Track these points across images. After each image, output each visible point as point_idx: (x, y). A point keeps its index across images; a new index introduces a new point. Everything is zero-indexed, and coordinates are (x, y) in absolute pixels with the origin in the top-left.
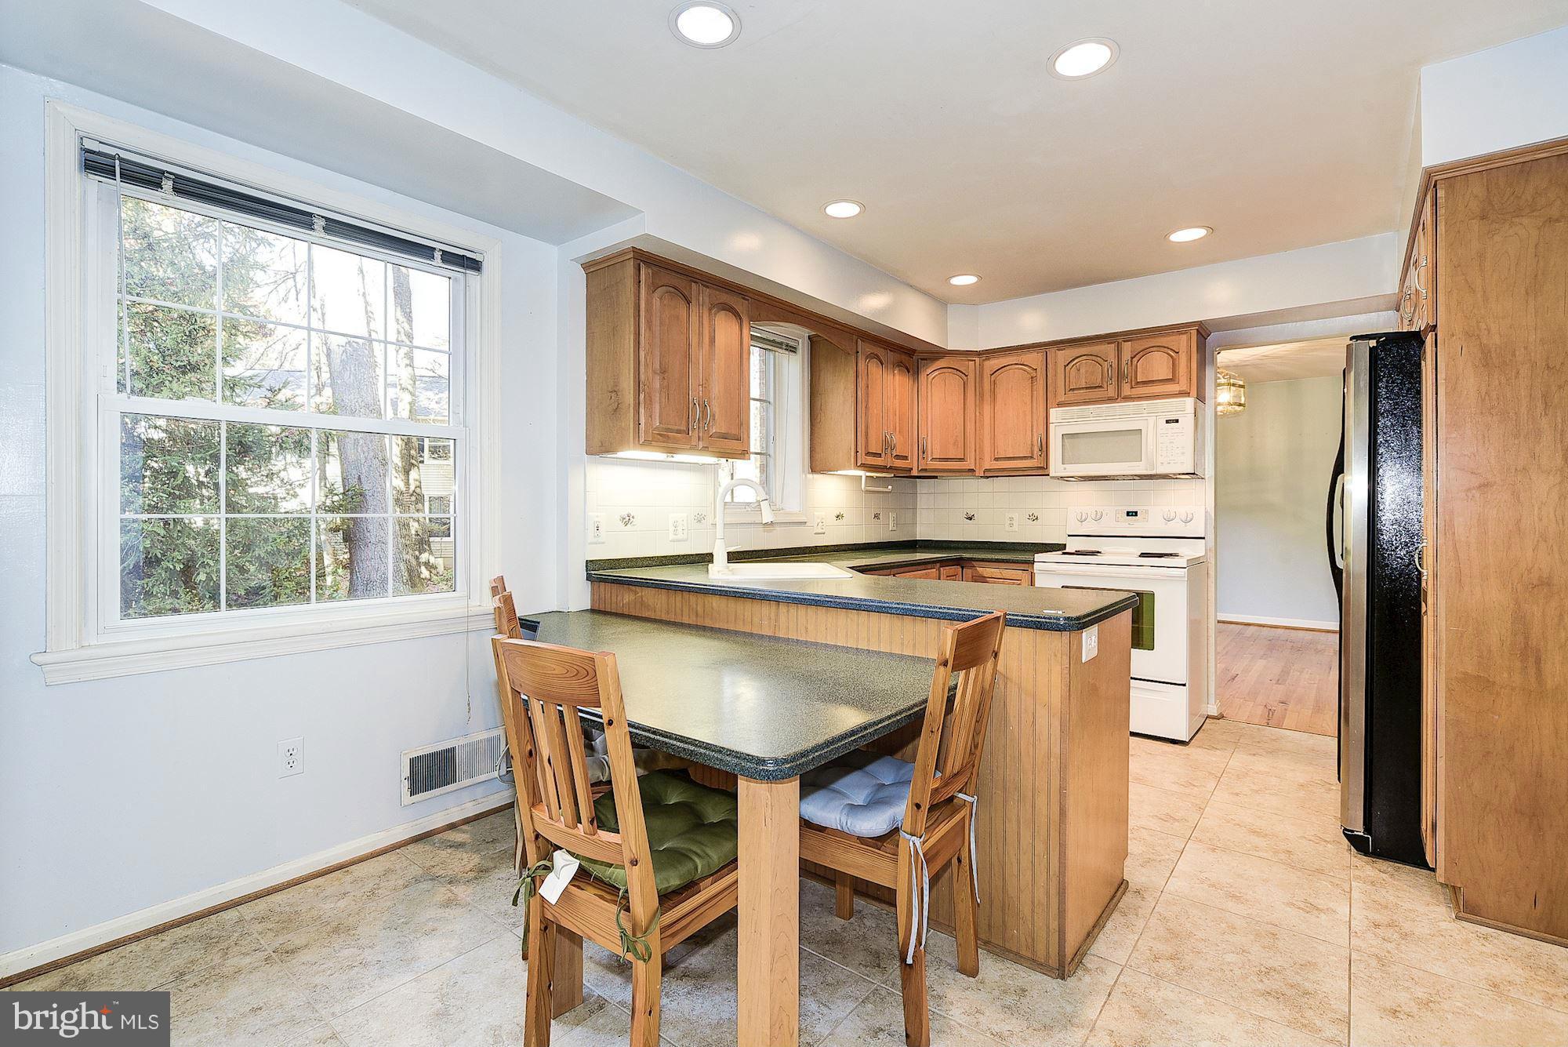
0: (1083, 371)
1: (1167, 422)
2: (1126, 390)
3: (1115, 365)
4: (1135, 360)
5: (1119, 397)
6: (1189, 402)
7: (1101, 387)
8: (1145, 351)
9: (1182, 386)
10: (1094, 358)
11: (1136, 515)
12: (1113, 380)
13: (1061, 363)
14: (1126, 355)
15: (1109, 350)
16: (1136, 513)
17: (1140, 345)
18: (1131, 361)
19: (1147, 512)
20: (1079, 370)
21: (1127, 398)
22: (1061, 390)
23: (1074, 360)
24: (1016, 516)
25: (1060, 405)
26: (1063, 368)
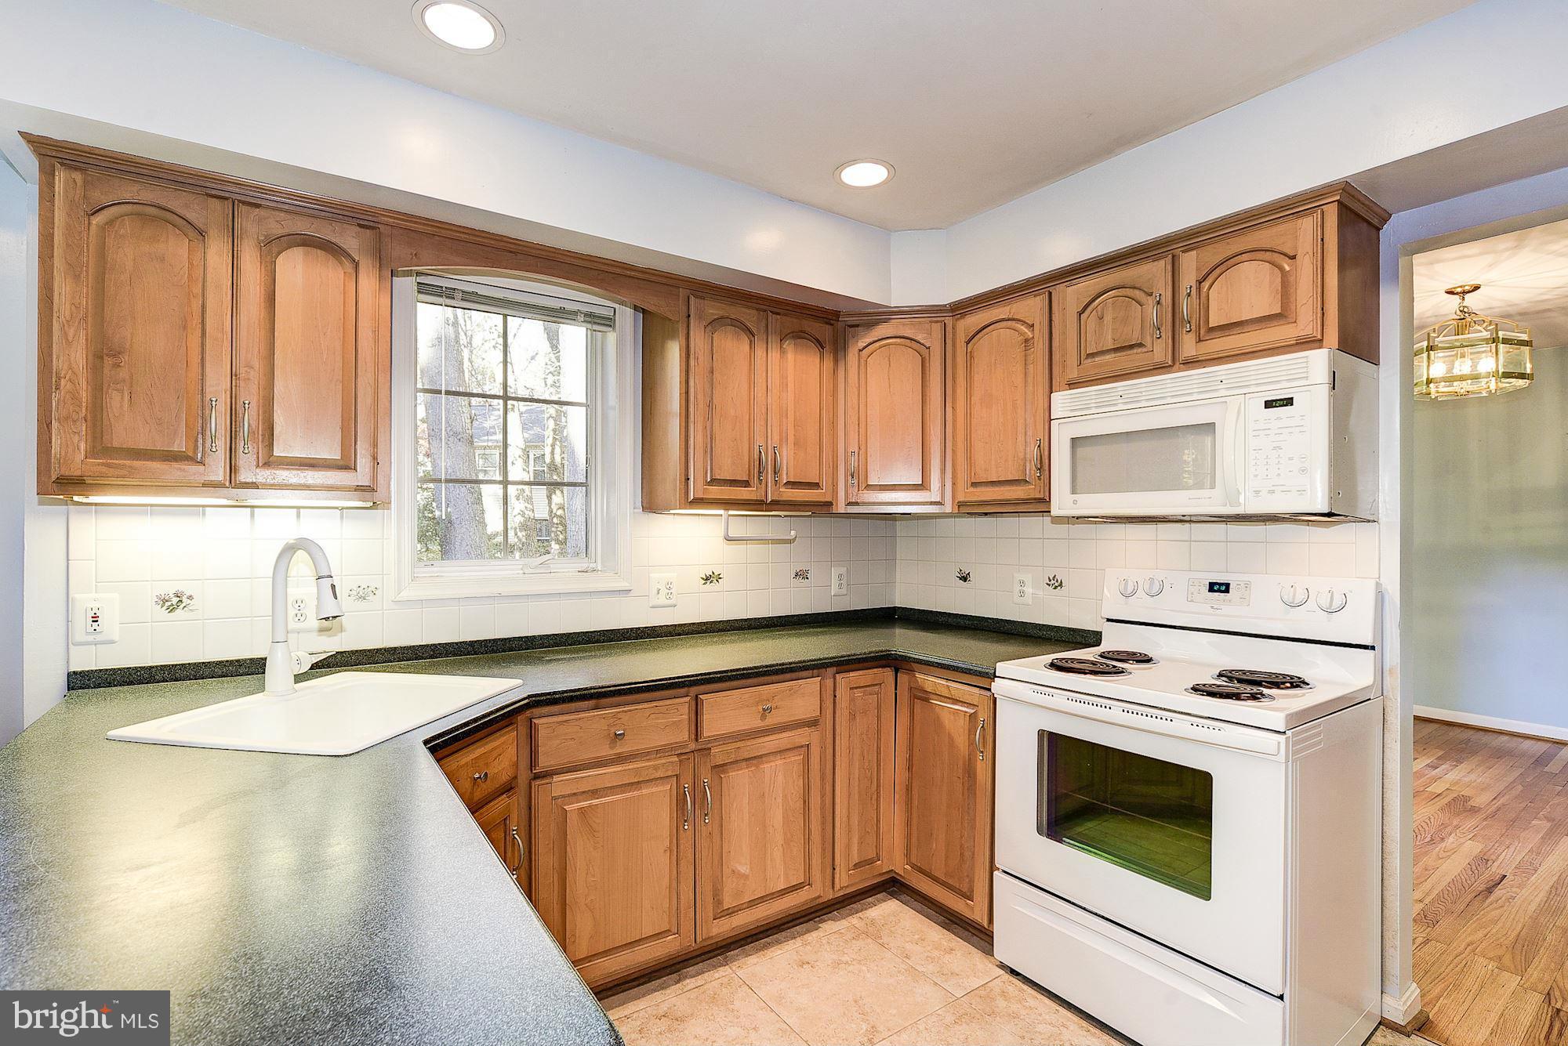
0: (1108, 318)
1: (1269, 404)
2: (1189, 347)
3: (1167, 300)
4: (1206, 285)
5: (1176, 362)
6: (1318, 362)
7: (1140, 345)
8: (1226, 264)
9: (1306, 325)
10: (1129, 292)
11: (1227, 591)
12: (1162, 329)
13: (1073, 308)
14: (1188, 278)
15: (1155, 271)
16: (1227, 585)
17: (1213, 254)
18: (1199, 289)
19: (1247, 585)
20: (1101, 318)
21: (1191, 363)
22: (1072, 359)
23: (1093, 300)
24: (1027, 578)
25: (1072, 385)
26: (1076, 316)
